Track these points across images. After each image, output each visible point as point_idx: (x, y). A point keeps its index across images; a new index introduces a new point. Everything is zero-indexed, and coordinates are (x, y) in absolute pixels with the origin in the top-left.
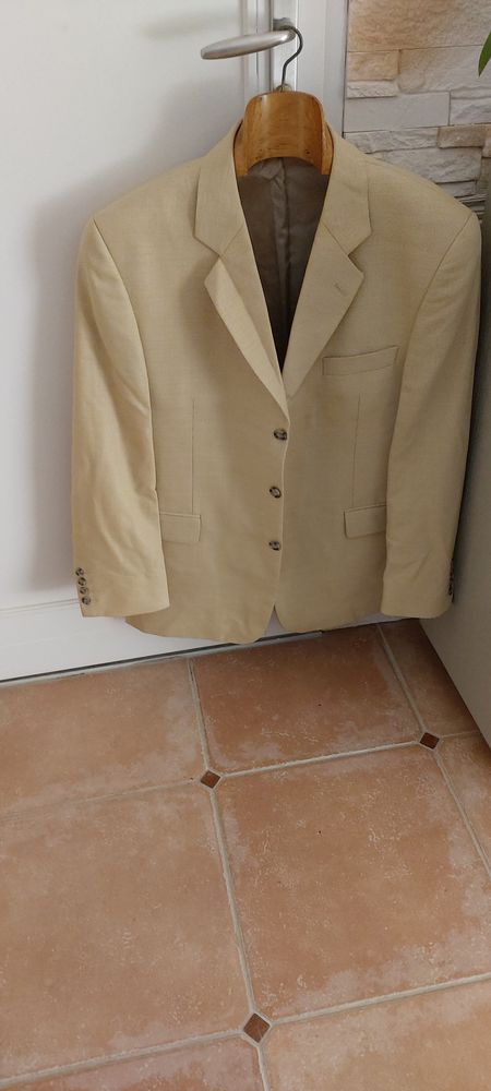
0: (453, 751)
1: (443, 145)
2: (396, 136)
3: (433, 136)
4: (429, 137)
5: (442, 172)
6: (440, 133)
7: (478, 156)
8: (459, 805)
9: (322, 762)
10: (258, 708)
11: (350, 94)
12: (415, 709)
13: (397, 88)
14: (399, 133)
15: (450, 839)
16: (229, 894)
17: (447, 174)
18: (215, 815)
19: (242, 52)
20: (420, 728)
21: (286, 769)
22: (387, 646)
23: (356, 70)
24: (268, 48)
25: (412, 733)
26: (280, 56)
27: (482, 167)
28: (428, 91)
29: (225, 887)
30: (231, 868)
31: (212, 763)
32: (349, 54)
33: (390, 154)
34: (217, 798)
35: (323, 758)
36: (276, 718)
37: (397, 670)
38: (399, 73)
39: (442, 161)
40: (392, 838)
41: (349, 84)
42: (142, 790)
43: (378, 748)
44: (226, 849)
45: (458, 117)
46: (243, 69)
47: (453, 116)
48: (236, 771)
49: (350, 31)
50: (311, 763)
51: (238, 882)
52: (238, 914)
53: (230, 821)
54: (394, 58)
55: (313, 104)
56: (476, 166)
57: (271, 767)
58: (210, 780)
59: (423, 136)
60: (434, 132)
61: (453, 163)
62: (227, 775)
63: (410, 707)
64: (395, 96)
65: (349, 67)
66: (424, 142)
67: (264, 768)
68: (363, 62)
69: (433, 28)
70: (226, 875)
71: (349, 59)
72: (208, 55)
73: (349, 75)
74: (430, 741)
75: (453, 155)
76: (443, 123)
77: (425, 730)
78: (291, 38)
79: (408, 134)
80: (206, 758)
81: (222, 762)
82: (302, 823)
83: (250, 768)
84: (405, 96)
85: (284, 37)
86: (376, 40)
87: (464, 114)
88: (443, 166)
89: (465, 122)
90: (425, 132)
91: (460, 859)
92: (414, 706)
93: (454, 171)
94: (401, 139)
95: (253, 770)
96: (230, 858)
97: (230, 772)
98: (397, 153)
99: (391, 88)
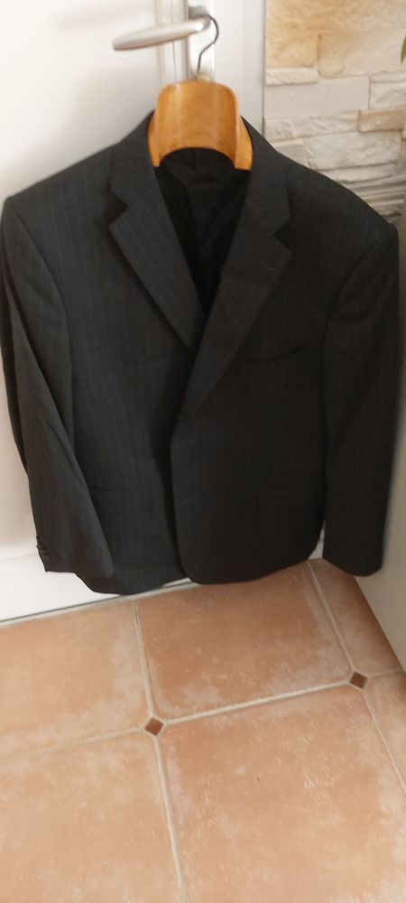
0: (380, 690)
1: (364, 128)
2: (316, 121)
3: (352, 121)
4: (349, 122)
5: (362, 155)
6: (361, 117)
7: (397, 138)
8: (387, 746)
9: (259, 706)
10: (199, 651)
11: (269, 81)
12: (345, 649)
13: (317, 74)
14: (320, 119)
15: (380, 782)
16: (174, 848)
17: (368, 157)
18: (160, 765)
19: (158, 43)
20: (350, 669)
21: (225, 713)
22: (317, 584)
23: (275, 56)
24: (184, 37)
25: (342, 673)
26: (195, 45)
27: (402, 148)
28: (347, 76)
29: (170, 839)
30: (175, 820)
31: (156, 710)
32: (267, 42)
33: (310, 139)
34: (162, 746)
35: (260, 701)
36: (215, 660)
37: (326, 606)
38: (318, 57)
39: (361, 144)
40: (326, 784)
41: (269, 71)
42: (90, 740)
43: (311, 689)
44: (170, 800)
45: (379, 101)
46: (160, 59)
47: (373, 100)
48: (179, 717)
49: (268, 16)
50: (249, 708)
51: (182, 834)
52: (182, 867)
53: (174, 769)
54: (313, 44)
55: (228, 95)
56: (396, 148)
57: (212, 712)
58: (154, 728)
59: (345, 121)
60: (354, 116)
61: (373, 146)
62: (171, 722)
63: (340, 646)
64: (315, 83)
65: (269, 54)
66: (345, 127)
67: (205, 714)
68: (282, 47)
69: (354, 12)
70: (170, 827)
71: (268, 46)
72: (121, 47)
73: (268, 62)
74: (358, 680)
75: (373, 139)
76: (364, 108)
77: (354, 669)
78: (207, 26)
79: (329, 118)
80: (150, 704)
81: (166, 709)
82: (241, 770)
83: (192, 714)
84: (323, 82)
85: (198, 25)
86: (294, 26)
87: (382, 100)
88: (363, 150)
89: (385, 106)
90: (345, 116)
91: (389, 803)
92: (343, 644)
93: (374, 154)
94: (323, 124)
95: (195, 716)
96: (174, 809)
97: (173, 718)
98: (318, 138)
99: (310, 74)
